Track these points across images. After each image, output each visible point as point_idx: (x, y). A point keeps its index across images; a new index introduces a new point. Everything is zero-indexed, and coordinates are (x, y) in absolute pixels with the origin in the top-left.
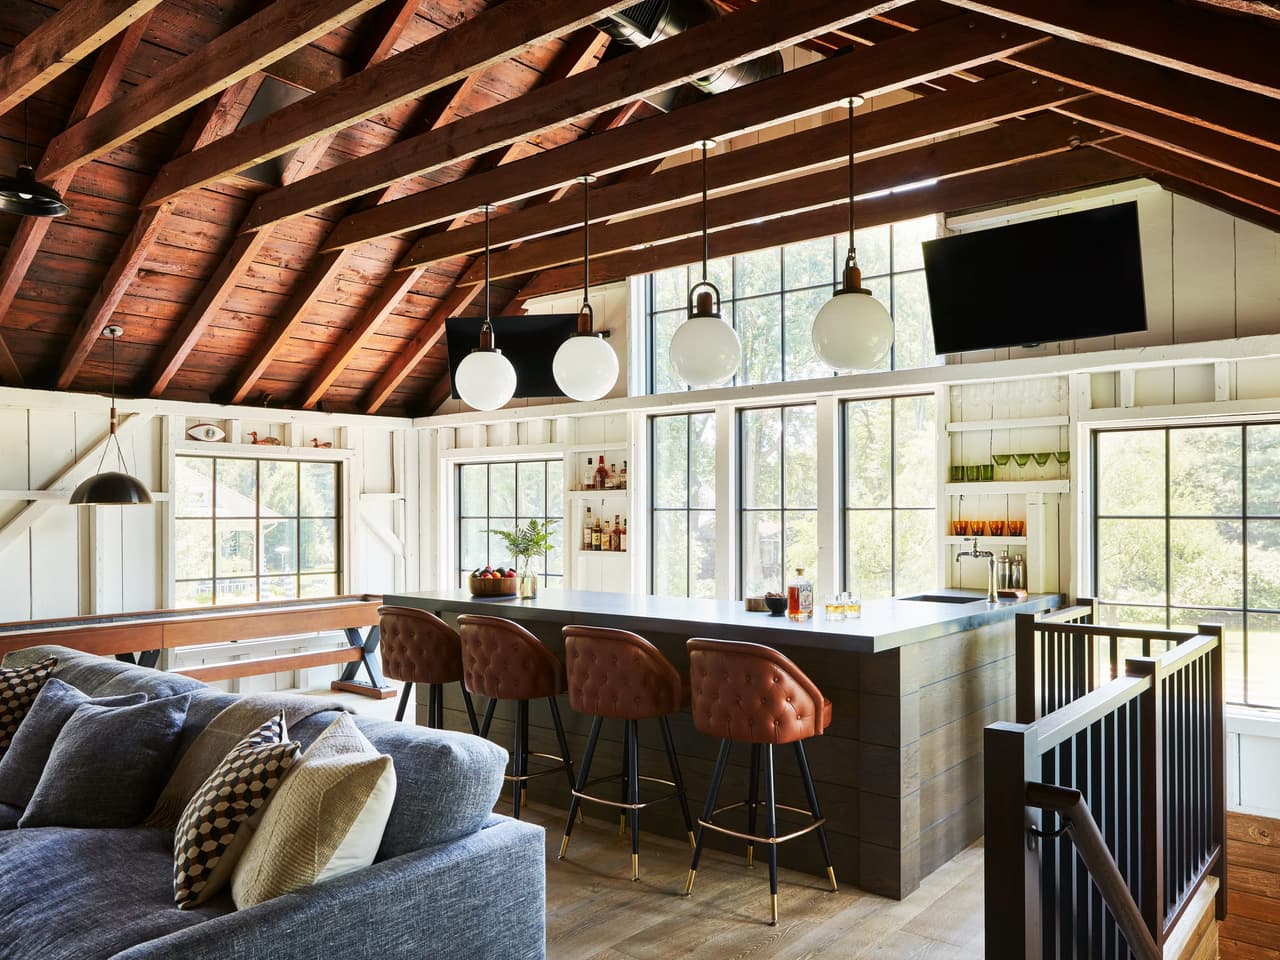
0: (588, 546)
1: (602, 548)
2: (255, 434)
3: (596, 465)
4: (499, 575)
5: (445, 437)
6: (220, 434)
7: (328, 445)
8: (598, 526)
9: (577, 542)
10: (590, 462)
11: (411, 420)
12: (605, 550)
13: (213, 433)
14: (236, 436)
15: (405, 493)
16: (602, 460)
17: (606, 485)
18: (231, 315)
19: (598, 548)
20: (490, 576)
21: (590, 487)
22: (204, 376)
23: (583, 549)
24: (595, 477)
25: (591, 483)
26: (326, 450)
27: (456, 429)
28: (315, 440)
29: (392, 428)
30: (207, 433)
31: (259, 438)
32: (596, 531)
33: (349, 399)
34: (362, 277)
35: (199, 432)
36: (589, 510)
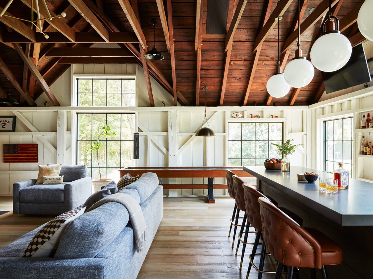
0: (362, 153)
1: (367, 154)
2: (252, 115)
3: (366, 118)
4: (276, 161)
5: (319, 111)
6: (240, 115)
7: (277, 117)
8: (367, 144)
9: (358, 151)
10: (364, 116)
11: (307, 106)
12: (369, 155)
13: (238, 115)
14: (245, 116)
15: (306, 132)
16: (369, 115)
17: (369, 126)
18: (235, 78)
19: (366, 154)
20: (272, 162)
21: (364, 127)
22: (235, 98)
23: (361, 154)
24: (365, 123)
25: (364, 125)
26: (276, 118)
27: (323, 108)
28: (272, 115)
29: (302, 110)
30: (236, 115)
31: (253, 116)
32: (365, 146)
33: (285, 101)
34: (271, 58)
35: (234, 115)
36: (363, 137)
